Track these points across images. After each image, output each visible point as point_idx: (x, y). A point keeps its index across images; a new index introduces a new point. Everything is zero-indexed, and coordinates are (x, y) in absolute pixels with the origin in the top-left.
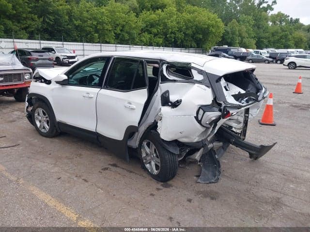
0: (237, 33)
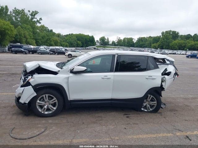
0: (23, 35)
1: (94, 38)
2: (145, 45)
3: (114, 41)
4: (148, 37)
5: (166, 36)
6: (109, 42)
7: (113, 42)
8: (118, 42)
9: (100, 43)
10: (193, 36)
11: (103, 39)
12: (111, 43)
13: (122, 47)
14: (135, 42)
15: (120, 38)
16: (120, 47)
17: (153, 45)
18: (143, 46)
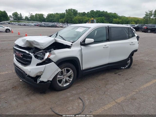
1: (6, 13)
2: (54, 20)
3: (27, 16)
4: (55, 13)
5: (69, 13)
6: (22, 17)
7: (26, 18)
8: (30, 17)
9: (14, 18)
10: (87, 13)
11: (15, 15)
12: (24, 18)
13: (35, 22)
14: (45, 18)
15: (32, 14)
16: (34, 22)
17: (60, 20)
18: (52, 21)
